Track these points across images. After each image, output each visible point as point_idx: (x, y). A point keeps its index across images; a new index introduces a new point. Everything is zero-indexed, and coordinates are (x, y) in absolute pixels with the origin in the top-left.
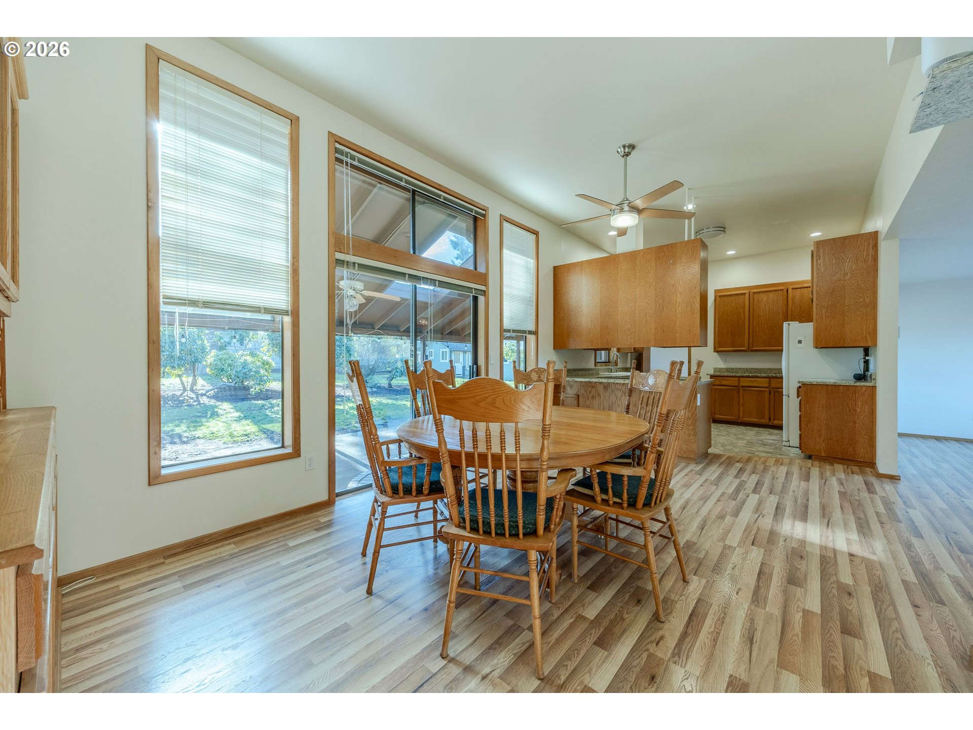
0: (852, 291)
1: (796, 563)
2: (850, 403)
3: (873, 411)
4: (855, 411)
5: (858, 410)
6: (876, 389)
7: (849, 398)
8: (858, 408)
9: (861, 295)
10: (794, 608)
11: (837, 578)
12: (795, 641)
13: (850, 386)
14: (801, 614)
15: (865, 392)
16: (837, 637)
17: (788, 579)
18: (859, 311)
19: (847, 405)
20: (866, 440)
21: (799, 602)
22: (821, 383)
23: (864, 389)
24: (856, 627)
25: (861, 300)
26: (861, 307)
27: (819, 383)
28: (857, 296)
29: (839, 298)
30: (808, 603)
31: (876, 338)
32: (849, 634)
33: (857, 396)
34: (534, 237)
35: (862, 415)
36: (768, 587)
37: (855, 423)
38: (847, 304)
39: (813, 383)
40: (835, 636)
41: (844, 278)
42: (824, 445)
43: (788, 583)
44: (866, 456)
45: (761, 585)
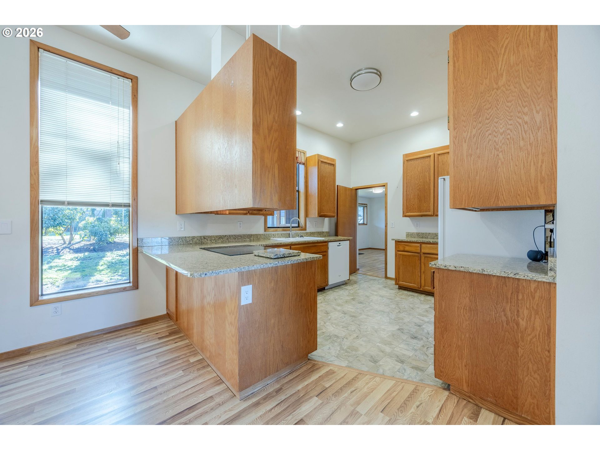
0: (509, 104)
2: (508, 308)
3: (549, 330)
4: (518, 324)
5: (523, 323)
6: (555, 288)
7: (507, 298)
8: (523, 320)
9: (526, 110)
13: (508, 277)
15: (536, 292)
18: (523, 139)
19: (504, 311)
20: (536, 381)
22: (462, 269)
23: (533, 286)
25: (526, 118)
26: (525, 132)
27: (458, 269)
28: (519, 112)
29: (487, 121)
31: (555, 188)
33: (520, 297)
34: (128, 83)
35: (529, 335)
37: (516, 345)
38: (501, 131)
39: (450, 268)
41: (497, 84)
42: (466, 372)
44: (536, 411)
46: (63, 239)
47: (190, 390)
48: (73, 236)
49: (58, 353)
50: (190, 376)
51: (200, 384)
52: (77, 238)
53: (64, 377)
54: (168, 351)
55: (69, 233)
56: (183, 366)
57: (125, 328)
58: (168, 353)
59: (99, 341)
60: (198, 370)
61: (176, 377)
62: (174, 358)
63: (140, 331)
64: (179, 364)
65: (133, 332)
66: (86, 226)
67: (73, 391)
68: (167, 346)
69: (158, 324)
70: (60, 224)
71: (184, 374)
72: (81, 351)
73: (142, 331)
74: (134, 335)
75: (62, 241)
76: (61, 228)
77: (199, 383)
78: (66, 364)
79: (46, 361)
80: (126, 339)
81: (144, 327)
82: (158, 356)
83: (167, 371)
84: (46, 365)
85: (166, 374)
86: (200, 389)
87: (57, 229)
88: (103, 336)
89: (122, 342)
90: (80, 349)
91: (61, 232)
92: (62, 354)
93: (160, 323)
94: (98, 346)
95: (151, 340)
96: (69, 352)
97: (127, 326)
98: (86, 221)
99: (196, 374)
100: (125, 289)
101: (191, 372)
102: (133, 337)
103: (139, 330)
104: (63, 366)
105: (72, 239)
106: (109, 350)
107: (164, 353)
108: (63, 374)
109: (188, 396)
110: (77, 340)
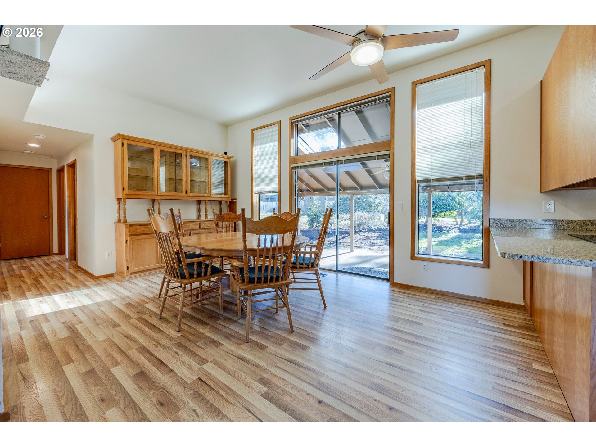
1: (157, 392)
10: (124, 360)
11: (120, 408)
12: (111, 349)
14: (119, 361)
16: (95, 365)
17: (145, 374)
21: (125, 365)
24: (87, 378)
30: (121, 369)
32: (89, 372)
34: (482, 70)
36: (149, 360)
40: (95, 364)
43: (142, 371)
45: (152, 357)
46: (456, 221)
47: (516, 392)
48: (463, 219)
49: (423, 296)
50: (524, 380)
51: (534, 396)
52: (466, 221)
53: (420, 312)
54: (509, 341)
55: (460, 217)
56: (520, 365)
57: (475, 301)
58: (508, 342)
59: (450, 301)
60: (539, 381)
61: (507, 369)
62: (512, 350)
63: (488, 310)
64: (517, 360)
65: (482, 307)
66: (474, 211)
67: (421, 324)
68: (509, 335)
69: (511, 312)
70: (453, 209)
71: (517, 372)
72: (436, 302)
73: (490, 310)
74: (481, 310)
75: (456, 222)
76: (455, 212)
77: (533, 394)
78: (424, 305)
79: (415, 298)
80: (473, 309)
81: (493, 307)
82: (496, 339)
83: (499, 357)
84: (414, 300)
85: (496, 359)
86: (531, 401)
87: (451, 213)
88: (455, 299)
89: (468, 310)
90: (436, 300)
91: (455, 215)
92: (425, 298)
93: (514, 311)
94: (448, 304)
95: (496, 322)
96: (429, 299)
97: (477, 300)
98: (474, 207)
99: (533, 382)
100: (475, 265)
101: (527, 376)
102: (478, 311)
103: (488, 308)
104: (422, 306)
105: (462, 221)
106: (455, 311)
107: (503, 340)
108: (420, 310)
109: (511, 394)
110: (437, 294)
